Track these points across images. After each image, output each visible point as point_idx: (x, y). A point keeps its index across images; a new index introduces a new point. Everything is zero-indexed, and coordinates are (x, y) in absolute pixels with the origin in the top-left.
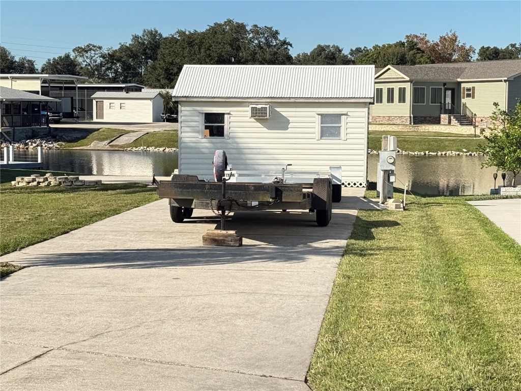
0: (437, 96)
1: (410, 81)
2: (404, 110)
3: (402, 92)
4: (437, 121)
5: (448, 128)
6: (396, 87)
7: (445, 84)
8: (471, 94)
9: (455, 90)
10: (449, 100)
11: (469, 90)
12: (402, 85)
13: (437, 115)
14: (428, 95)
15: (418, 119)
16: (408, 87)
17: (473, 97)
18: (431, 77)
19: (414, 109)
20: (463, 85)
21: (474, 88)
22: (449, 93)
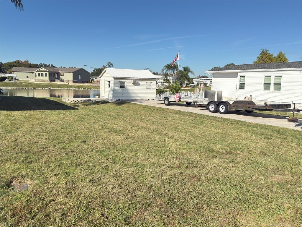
0: (54, 75)
1: (48, 72)
2: (47, 78)
3: (46, 74)
4: (55, 81)
5: (57, 82)
6: (44, 73)
7: (56, 73)
8: (63, 75)
9: (58, 74)
10: (57, 76)
11: (62, 74)
12: (46, 72)
13: (54, 79)
14: (53, 75)
15: (51, 80)
16: (48, 73)
17: (63, 76)
18: (52, 70)
19: (50, 78)
20: (60, 73)
21: (63, 74)
22: (57, 75)
